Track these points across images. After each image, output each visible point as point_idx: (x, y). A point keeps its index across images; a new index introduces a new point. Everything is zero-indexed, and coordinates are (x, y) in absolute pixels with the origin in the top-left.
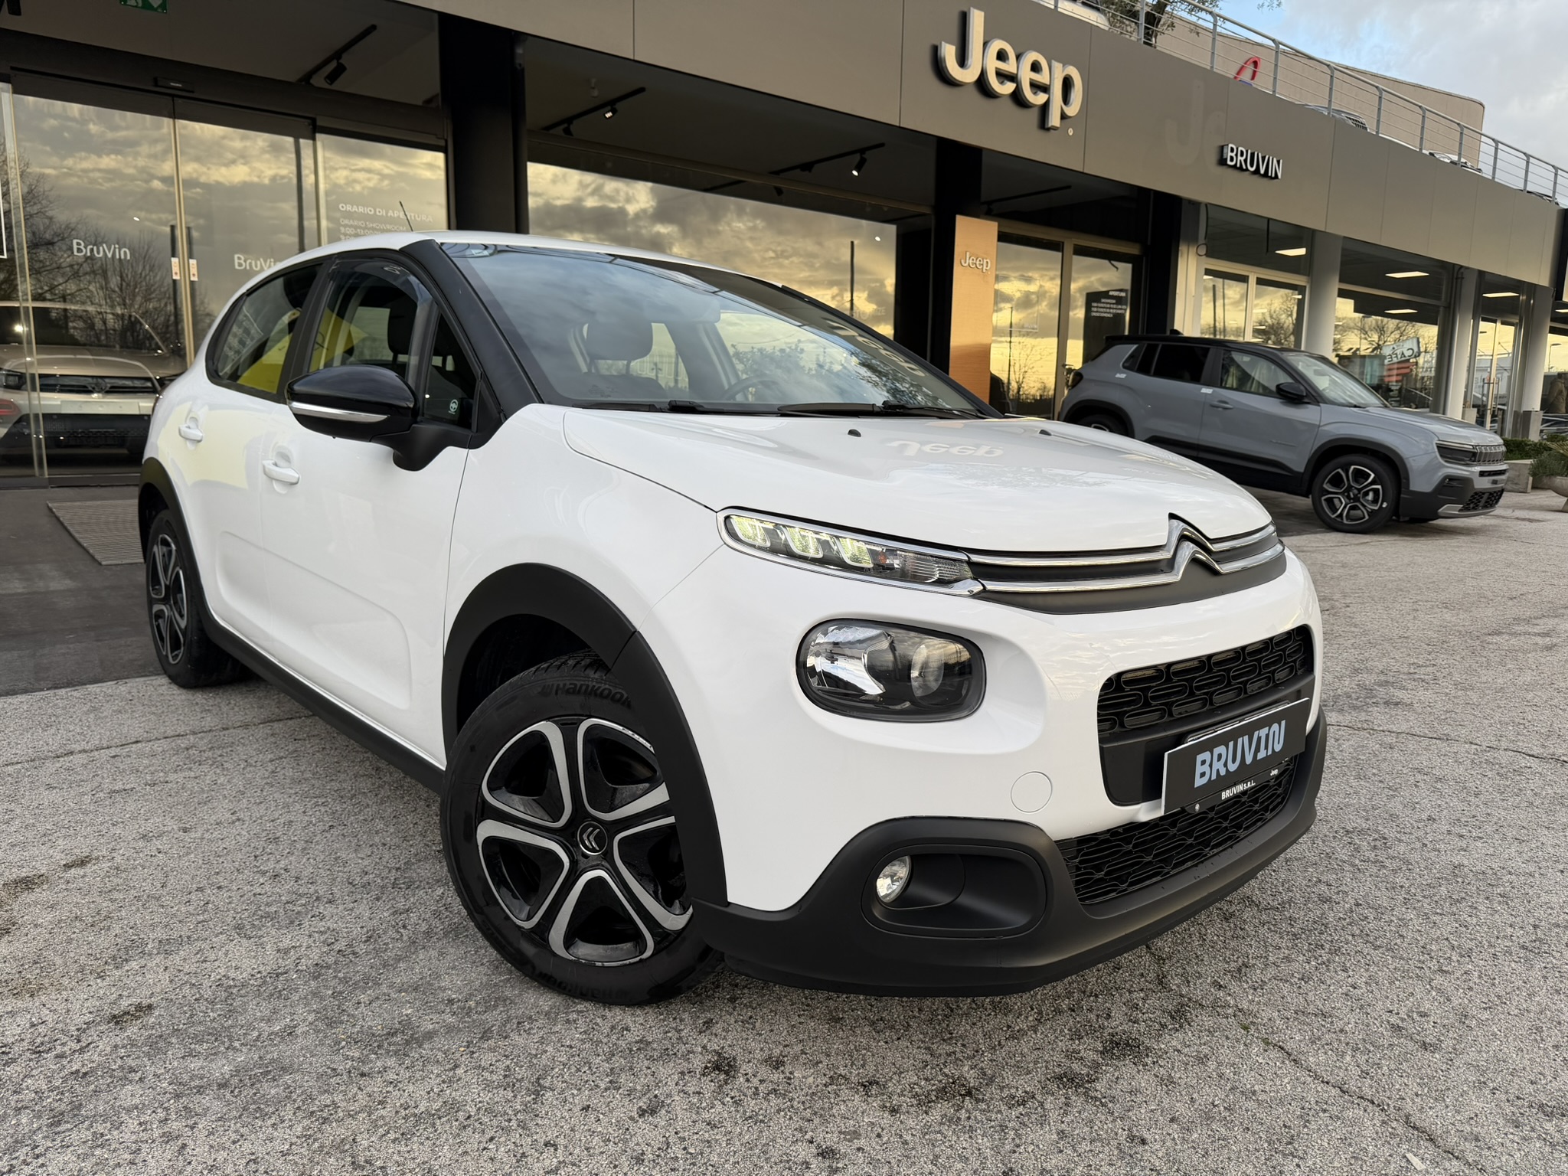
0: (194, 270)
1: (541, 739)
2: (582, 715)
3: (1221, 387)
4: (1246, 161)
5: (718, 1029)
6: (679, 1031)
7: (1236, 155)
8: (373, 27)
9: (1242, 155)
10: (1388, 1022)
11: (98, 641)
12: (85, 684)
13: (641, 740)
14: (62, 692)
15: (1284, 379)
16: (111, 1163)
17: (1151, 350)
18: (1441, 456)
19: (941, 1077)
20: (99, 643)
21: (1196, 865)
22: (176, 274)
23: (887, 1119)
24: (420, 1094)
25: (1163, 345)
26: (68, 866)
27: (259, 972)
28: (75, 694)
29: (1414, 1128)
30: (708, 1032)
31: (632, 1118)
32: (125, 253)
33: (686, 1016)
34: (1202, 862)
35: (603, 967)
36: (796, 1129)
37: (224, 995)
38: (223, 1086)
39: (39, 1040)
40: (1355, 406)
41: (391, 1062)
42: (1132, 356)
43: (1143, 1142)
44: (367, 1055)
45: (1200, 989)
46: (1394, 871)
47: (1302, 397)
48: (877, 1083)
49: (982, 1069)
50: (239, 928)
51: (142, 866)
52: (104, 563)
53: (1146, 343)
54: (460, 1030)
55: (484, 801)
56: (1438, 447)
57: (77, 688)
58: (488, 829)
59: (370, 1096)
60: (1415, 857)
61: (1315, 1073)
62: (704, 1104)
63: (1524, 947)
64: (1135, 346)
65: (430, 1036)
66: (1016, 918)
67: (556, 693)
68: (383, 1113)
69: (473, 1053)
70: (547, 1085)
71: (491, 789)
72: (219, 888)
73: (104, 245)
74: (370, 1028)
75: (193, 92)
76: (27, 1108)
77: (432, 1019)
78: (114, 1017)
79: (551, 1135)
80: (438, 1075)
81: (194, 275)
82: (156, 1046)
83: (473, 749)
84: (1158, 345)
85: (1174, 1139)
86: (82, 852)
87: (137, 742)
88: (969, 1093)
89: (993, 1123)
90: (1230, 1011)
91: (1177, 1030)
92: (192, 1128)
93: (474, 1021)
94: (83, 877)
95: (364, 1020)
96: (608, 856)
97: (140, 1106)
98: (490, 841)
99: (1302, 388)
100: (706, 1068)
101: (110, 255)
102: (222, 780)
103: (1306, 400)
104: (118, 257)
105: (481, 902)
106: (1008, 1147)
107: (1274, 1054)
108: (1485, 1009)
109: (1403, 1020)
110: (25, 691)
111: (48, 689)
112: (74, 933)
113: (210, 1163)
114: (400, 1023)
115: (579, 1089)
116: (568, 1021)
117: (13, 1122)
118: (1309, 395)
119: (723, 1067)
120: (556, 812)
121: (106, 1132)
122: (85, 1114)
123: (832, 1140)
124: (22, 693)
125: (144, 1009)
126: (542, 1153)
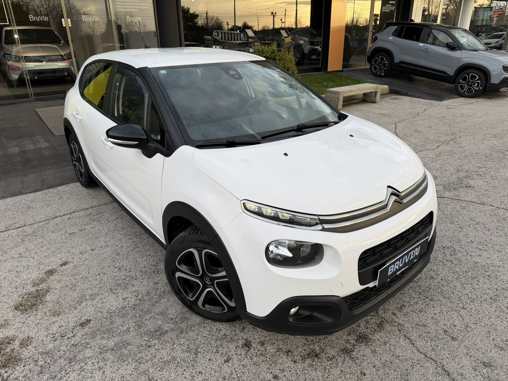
0: (70, 22)
1: (191, 254)
2: (203, 248)
3: (427, 43)
5: (246, 330)
6: (235, 331)
10: (443, 329)
11: (58, 168)
12: (57, 187)
14: (50, 190)
15: (450, 40)
16: (86, 377)
17: (402, 28)
18: (503, 70)
19: (309, 349)
20: (59, 170)
21: (388, 289)
22: (64, 24)
23: (293, 365)
24: (164, 354)
25: (407, 26)
26: (61, 265)
27: (118, 307)
28: (54, 191)
29: (445, 370)
30: (243, 332)
31: (222, 363)
32: (46, 18)
33: (237, 325)
34: (390, 287)
35: (213, 312)
36: (267, 368)
37: (110, 316)
38: (112, 350)
39: (62, 332)
40: (475, 51)
41: (156, 342)
42: (395, 31)
43: (365, 375)
44: (150, 339)
45: (388, 316)
47: (455, 48)
48: (291, 351)
49: (321, 346)
50: (111, 289)
51: (82, 265)
52: (56, 135)
53: (401, 26)
54: (175, 330)
55: (177, 267)
56: (503, 67)
57: (55, 188)
58: (178, 274)
59: (151, 354)
61: (418, 349)
62: (242, 359)
63: (491, 298)
64: (397, 27)
65: (166, 332)
66: (329, 320)
67: (195, 242)
68: (155, 360)
69: (178, 339)
70: (199, 351)
71: (179, 265)
72: (104, 274)
73: (39, 16)
74: (150, 329)
76: (62, 357)
77: (167, 326)
78: (81, 324)
79: (201, 369)
80: (169, 347)
81: (70, 24)
82: (93, 335)
83: (172, 253)
84: (405, 26)
85: (373, 374)
86: (64, 260)
87: (74, 212)
88: (316, 356)
89: (322, 367)
90: (396, 324)
91: (379, 332)
92: (106, 365)
93: (178, 327)
94: (66, 269)
95: (148, 326)
96: (213, 285)
97: (91, 357)
98: (179, 277)
99: (455, 44)
100: (243, 345)
101: (42, 20)
102: (101, 228)
103: (457, 49)
104: (44, 20)
105: (178, 292)
107: (407, 341)
108: (474, 324)
109: (448, 328)
110: (40, 190)
111: (46, 189)
112: (66, 292)
113: (111, 377)
114: (158, 327)
115: (208, 353)
116: (204, 327)
117: (59, 362)
118: (458, 46)
119: (247, 345)
120: (198, 273)
121: (84, 366)
122: (77, 359)
123: (277, 372)
124: (39, 191)
125: (89, 321)
126: (198, 376)
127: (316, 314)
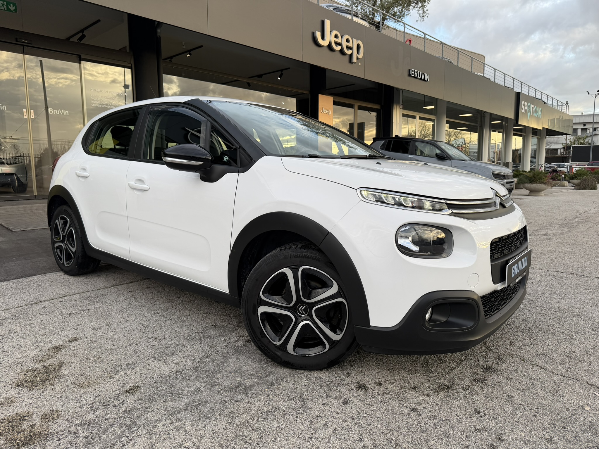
0: (32, 114)
1: (284, 275)
2: (300, 265)
3: (416, 155)
4: (417, 75)
5: (352, 375)
6: (340, 377)
7: (414, 73)
8: (99, 21)
9: (416, 73)
10: (565, 355)
11: (26, 260)
12: (29, 276)
13: (323, 273)
14: (21, 280)
15: (438, 151)
16: (162, 439)
17: (389, 142)
18: (494, 177)
19: (436, 384)
20: (27, 261)
21: (505, 306)
22: (25, 116)
23: (427, 398)
24: (261, 404)
25: (394, 141)
26: (71, 341)
27: (173, 371)
28: (27, 280)
29: (591, 385)
30: (350, 377)
31: (341, 406)
32: (4, 107)
33: (339, 372)
34: (506, 305)
35: (309, 356)
36: (399, 404)
37: (165, 380)
38: (186, 410)
39: (102, 401)
40: (463, 160)
41: (243, 396)
42: (383, 145)
43: (512, 397)
44: (233, 395)
45: (502, 350)
46: (541, 310)
47: (445, 157)
48: (417, 387)
49: (448, 380)
50: (154, 357)
51: (101, 339)
52: (13, 230)
53: (388, 140)
54: (261, 384)
55: (261, 299)
56: (493, 174)
57: (26, 278)
58: (262, 309)
59: (244, 408)
60: (544, 305)
61: (552, 372)
62: (363, 399)
63: (592, 330)
64: (384, 141)
65: (252, 387)
66: (469, 324)
67: (290, 258)
68: (252, 412)
69: (272, 390)
70: (305, 398)
71: (263, 294)
72: (136, 344)
74: (228, 386)
75: (32, 44)
76: (114, 424)
77: (249, 381)
78: (127, 391)
79: (317, 413)
80: (264, 399)
81: (33, 116)
82: (151, 399)
83: (257, 280)
84: (392, 141)
85: (521, 395)
86: (72, 335)
87: (65, 296)
88: (448, 388)
89: (462, 396)
90: (515, 356)
91: (502, 363)
92: (185, 425)
93: (265, 380)
94: (79, 344)
95: (224, 384)
96: (310, 315)
97: (159, 419)
98: (263, 314)
99: (444, 154)
100: (356, 388)
102: (110, 307)
103: (446, 159)
105: (260, 336)
106: (471, 402)
107: (536, 367)
108: (592, 349)
109: (569, 354)
110: (6, 280)
111: (14, 279)
112: (90, 364)
113: (199, 435)
114: (238, 383)
115: (317, 398)
116: (298, 377)
117: (112, 430)
118: (447, 157)
119: (361, 387)
120: (289, 301)
121: (152, 429)
122: (139, 424)
123: (413, 406)
124: (4, 281)
125: (136, 388)
126: (318, 420)
127: (452, 319)
